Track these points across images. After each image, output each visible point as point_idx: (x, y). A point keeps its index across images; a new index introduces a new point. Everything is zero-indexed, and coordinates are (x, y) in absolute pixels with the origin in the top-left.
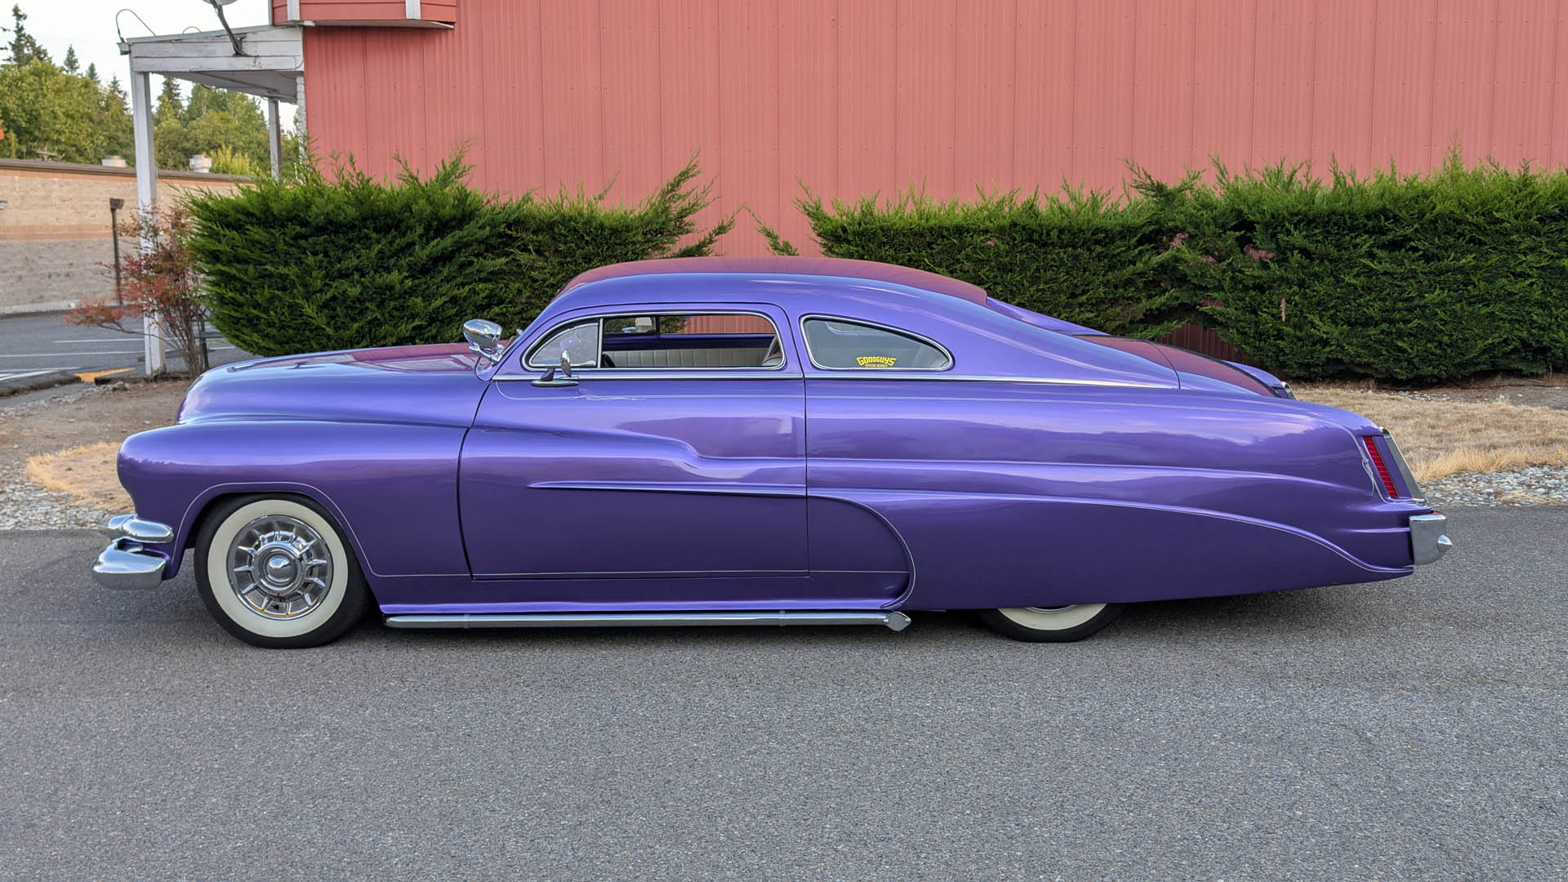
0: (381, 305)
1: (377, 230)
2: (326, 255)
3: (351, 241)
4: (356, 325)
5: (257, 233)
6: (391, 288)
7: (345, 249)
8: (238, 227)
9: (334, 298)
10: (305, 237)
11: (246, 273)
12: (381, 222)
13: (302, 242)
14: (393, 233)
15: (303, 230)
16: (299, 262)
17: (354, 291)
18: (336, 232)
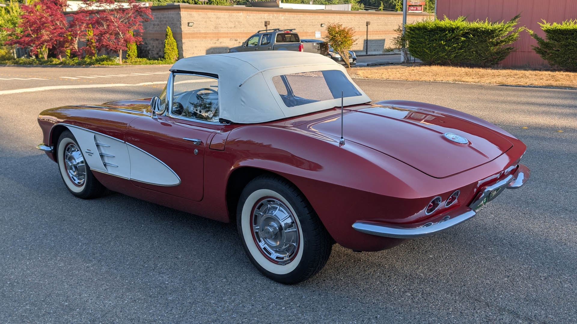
0: (440, 47)
1: (440, 31)
2: (430, 36)
3: (435, 33)
4: (434, 52)
5: (417, 32)
7: (434, 35)
8: (413, 30)
9: (431, 46)
10: (426, 32)
11: (414, 40)
12: (441, 30)
13: (425, 33)
14: (443, 31)
15: (425, 31)
16: (424, 38)
17: (434, 45)
18: (432, 31)
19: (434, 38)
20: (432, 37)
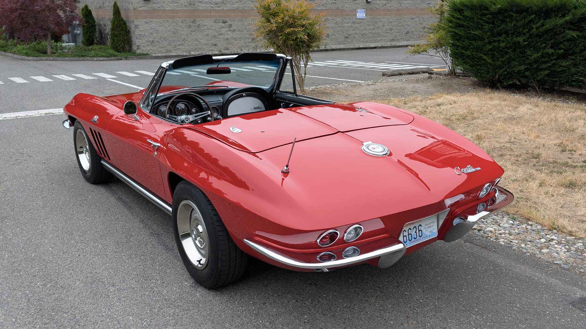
1: (517, 13)
6: (519, 42)
19: (502, 27)
20: (499, 27)
